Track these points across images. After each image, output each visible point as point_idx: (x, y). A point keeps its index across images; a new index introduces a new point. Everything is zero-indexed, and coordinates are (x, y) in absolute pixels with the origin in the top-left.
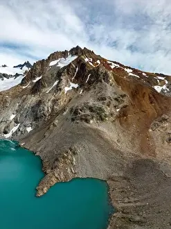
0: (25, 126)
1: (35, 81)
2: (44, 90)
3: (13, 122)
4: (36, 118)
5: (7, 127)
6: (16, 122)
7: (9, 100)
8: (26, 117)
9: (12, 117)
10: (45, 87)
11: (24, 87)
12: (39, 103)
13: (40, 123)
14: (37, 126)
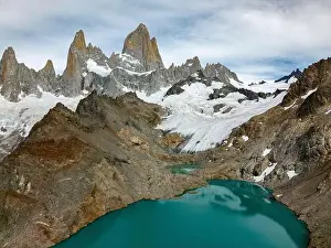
0: (285, 168)
1: (304, 97)
2: (320, 110)
3: (267, 161)
4: (304, 157)
5: (258, 166)
6: (272, 160)
7: (262, 128)
8: (286, 153)
9: (267, 152)
10: (322, 104)
11: (286, 108)
12: (311, 132)
13: (312, 165)
14: (306, 170)
